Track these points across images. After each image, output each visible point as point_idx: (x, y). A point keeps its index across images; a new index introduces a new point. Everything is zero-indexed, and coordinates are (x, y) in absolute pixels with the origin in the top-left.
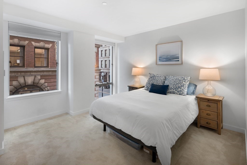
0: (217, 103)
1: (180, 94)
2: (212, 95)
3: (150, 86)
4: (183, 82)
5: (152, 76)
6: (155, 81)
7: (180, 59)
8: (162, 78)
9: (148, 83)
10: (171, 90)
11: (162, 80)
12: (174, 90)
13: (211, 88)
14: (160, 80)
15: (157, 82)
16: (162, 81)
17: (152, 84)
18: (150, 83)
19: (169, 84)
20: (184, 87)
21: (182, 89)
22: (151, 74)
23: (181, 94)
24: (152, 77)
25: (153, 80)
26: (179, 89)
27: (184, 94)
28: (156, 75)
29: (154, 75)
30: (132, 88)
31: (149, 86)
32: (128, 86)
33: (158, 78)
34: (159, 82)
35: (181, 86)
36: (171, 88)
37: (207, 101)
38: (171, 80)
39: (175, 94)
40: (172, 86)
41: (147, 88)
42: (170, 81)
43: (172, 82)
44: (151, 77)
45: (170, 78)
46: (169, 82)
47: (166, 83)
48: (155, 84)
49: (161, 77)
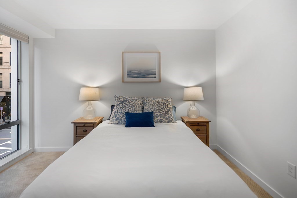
0: (206, 125)
1: (168, 122)
2: (196, 116)
3: (123, 116)
4: (168, 105)
5: (122, 100)
6: (130, 107)
7: (157, 76)
8: (139, 103)
9: (119, 112)
10: (157, 119)
11: (140, 105)
12: (161, 117)
13: (195, 109)
14: (137, 106)
15: (133, 109)
16: (140, 107)
17: (126, 113)
18: (123, 111)
19: (152, 110)
20: (170, 112)
21: (170, 115)
22: (120, 97)
23: (170, 122)
24: (124, 102)
25: (127, 107)
26: (167, 116)
27: (173, 121)
28: (128, 98)
29: (124, 98)
30: (83, 125)
31: (121, 116)
32: (72, 123)
33: (133, 102)
34: (136, 109)
35: (167, 110)
36: (157, 116)
37: (197, 124)
38: (152, 103)
39: (162, 124)
40: (157, 112)
41: (117, 121)
42: (151, 105)
43: (155, 107)
44: (122, 102)
45: (150, 101)
46: (151, 108)
47: (148, 109)
48: (131, 113)
49: (137, 100)
